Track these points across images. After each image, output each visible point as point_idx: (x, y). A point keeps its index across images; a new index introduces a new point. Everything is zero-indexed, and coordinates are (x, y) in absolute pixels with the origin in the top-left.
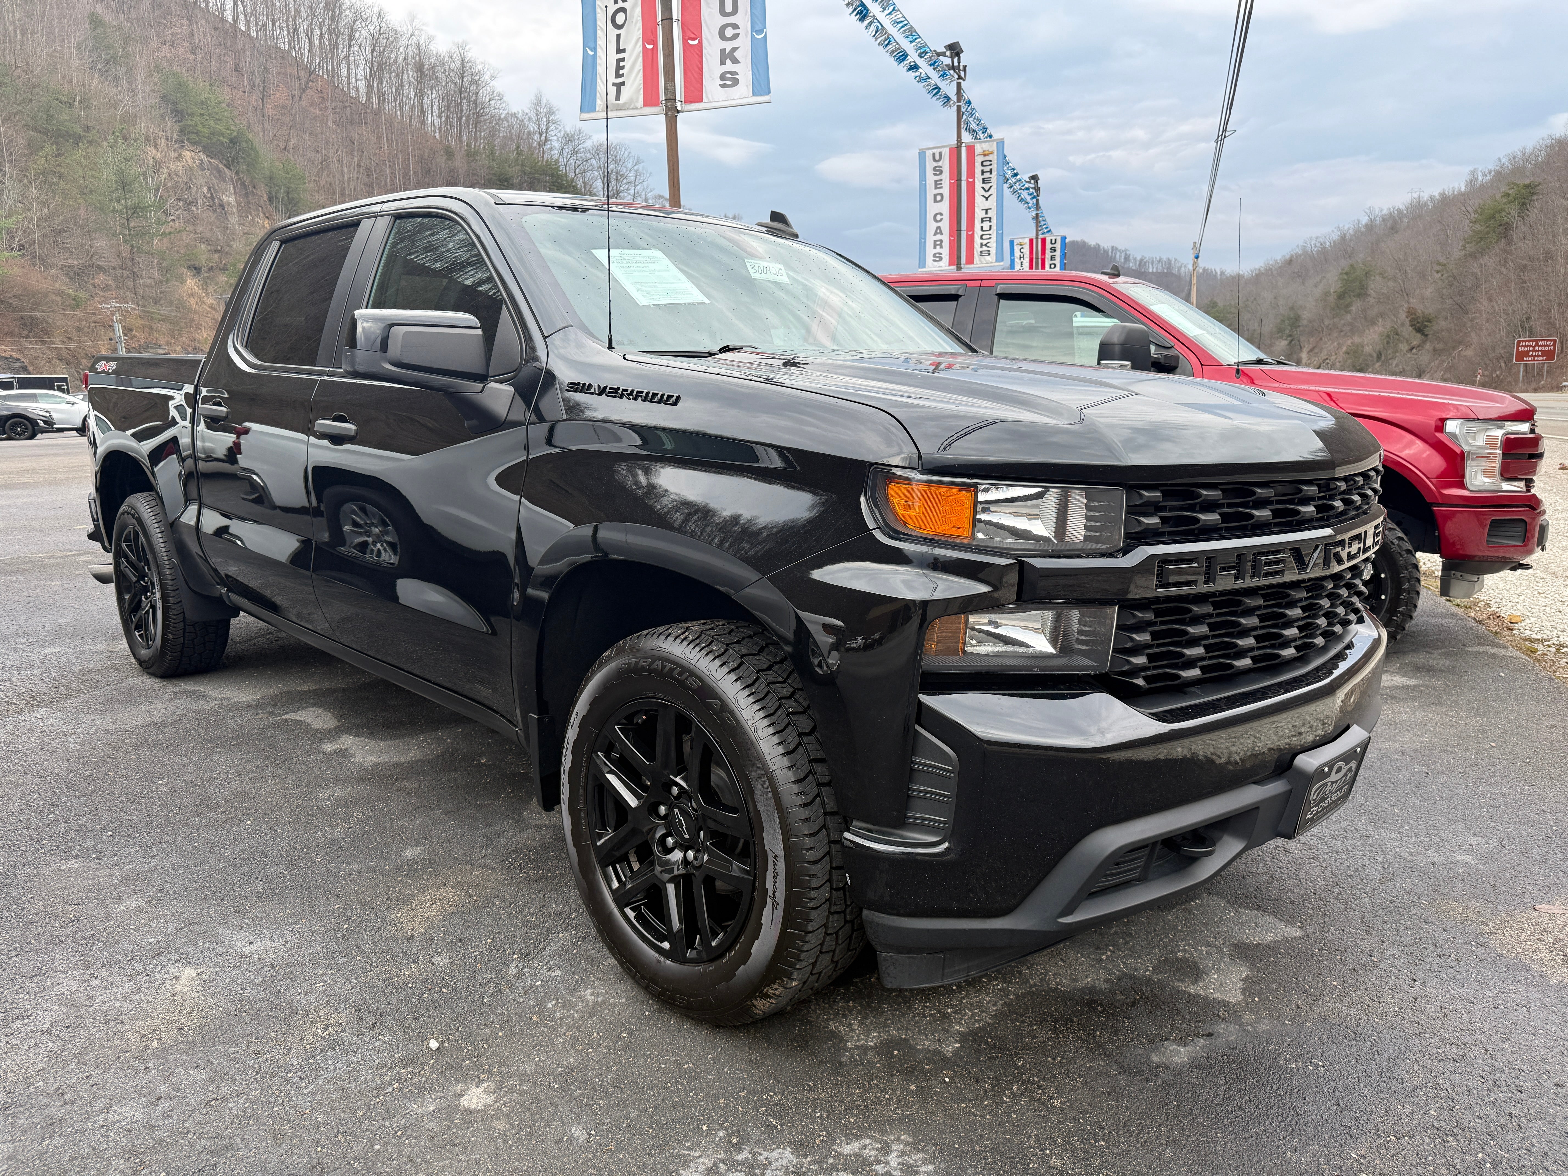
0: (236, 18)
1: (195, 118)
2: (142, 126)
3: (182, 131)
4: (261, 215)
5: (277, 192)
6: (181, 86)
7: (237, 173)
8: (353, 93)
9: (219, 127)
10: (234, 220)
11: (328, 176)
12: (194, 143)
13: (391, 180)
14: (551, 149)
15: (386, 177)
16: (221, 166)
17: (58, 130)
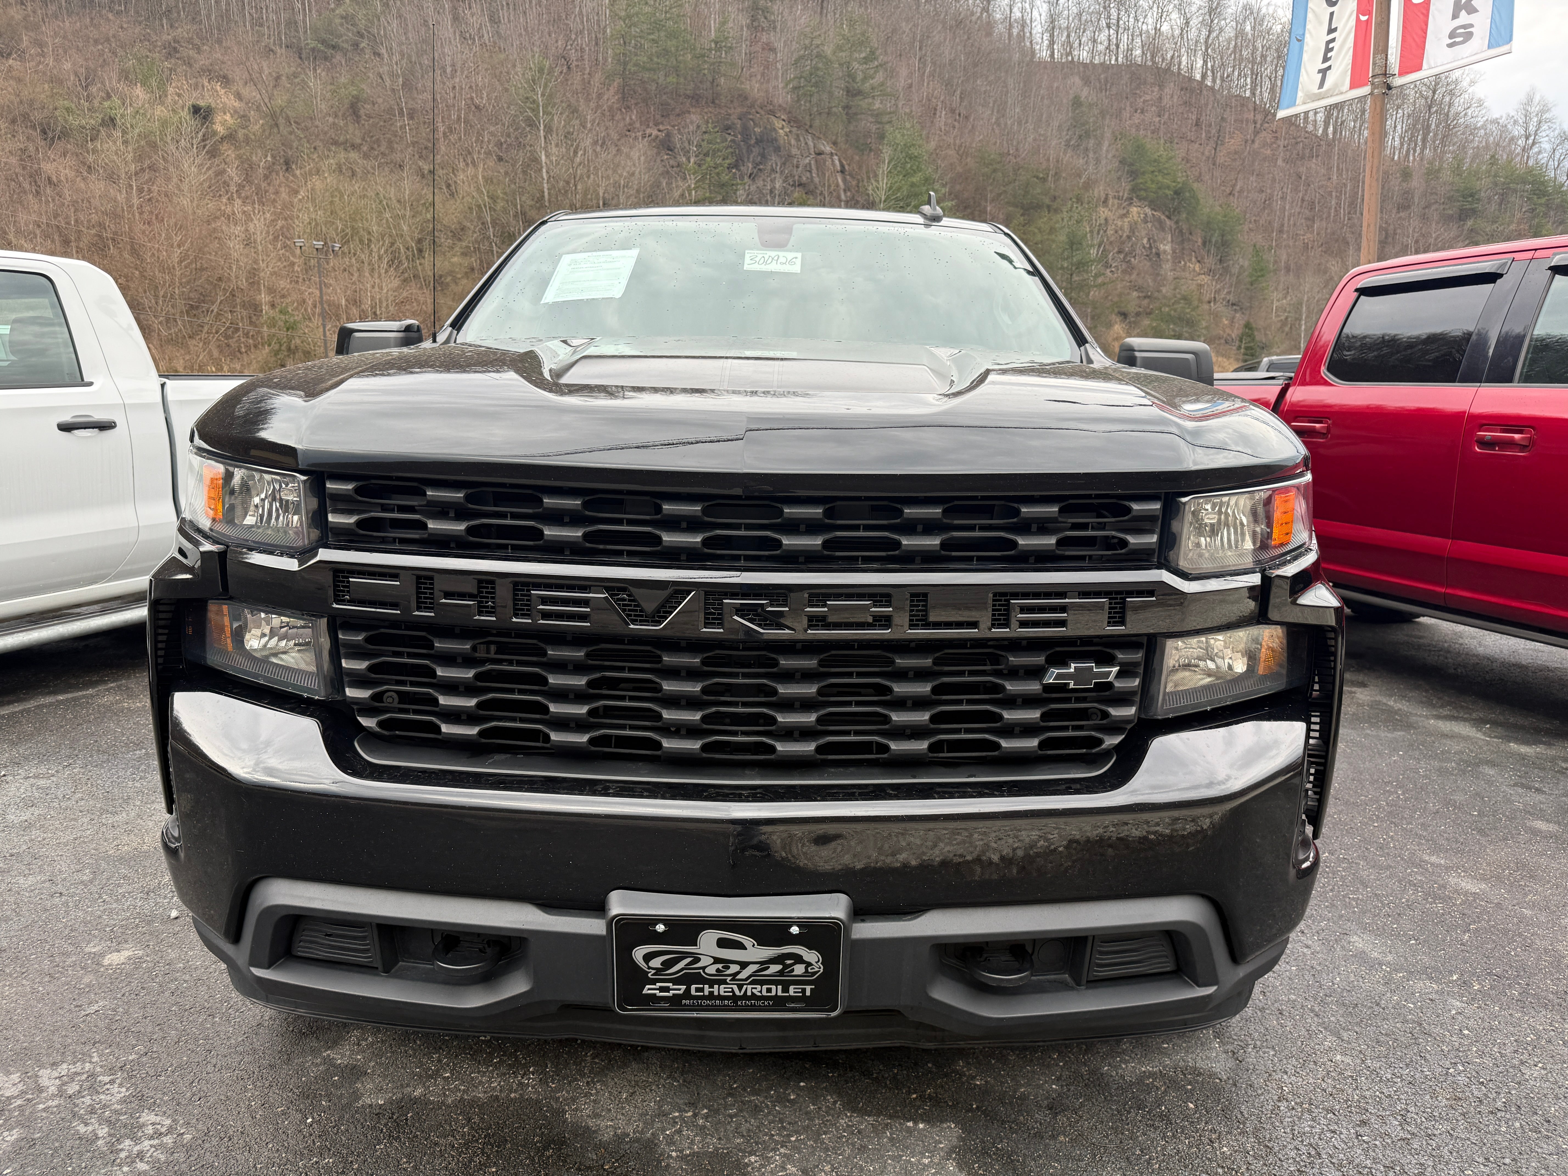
0: (1204, 76)
1: (1147, 176)
2: (1099, 191)
3: (1133, 190)
4: (1194, 259)
5: (1212, 235)
6: (1140, 149)
7: (1177, 222)
8: (1310, 128)
9: (1167, 181)
10: (1167, 266)
11: (1268, 215)
12: (1140, 199)
13: (1336, 211)
14: (1539, 152)
15: (1330, 208)
16: (1163, 217)
17: (1031, 203)
